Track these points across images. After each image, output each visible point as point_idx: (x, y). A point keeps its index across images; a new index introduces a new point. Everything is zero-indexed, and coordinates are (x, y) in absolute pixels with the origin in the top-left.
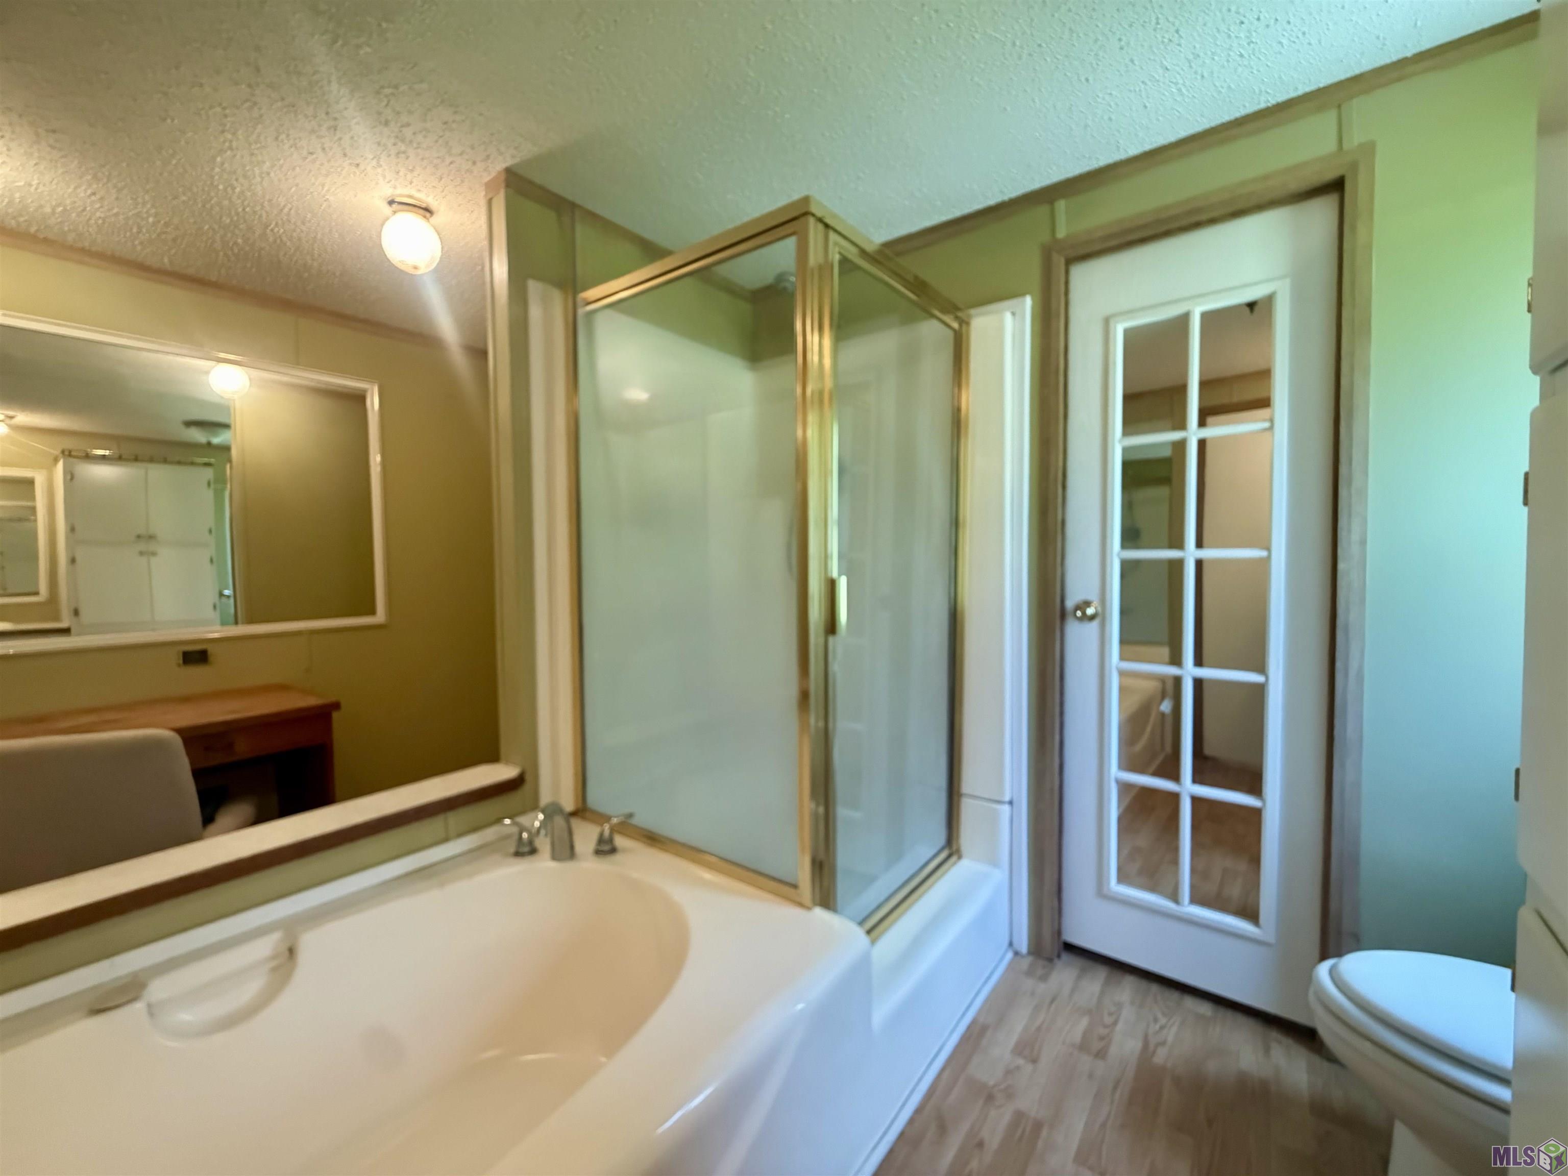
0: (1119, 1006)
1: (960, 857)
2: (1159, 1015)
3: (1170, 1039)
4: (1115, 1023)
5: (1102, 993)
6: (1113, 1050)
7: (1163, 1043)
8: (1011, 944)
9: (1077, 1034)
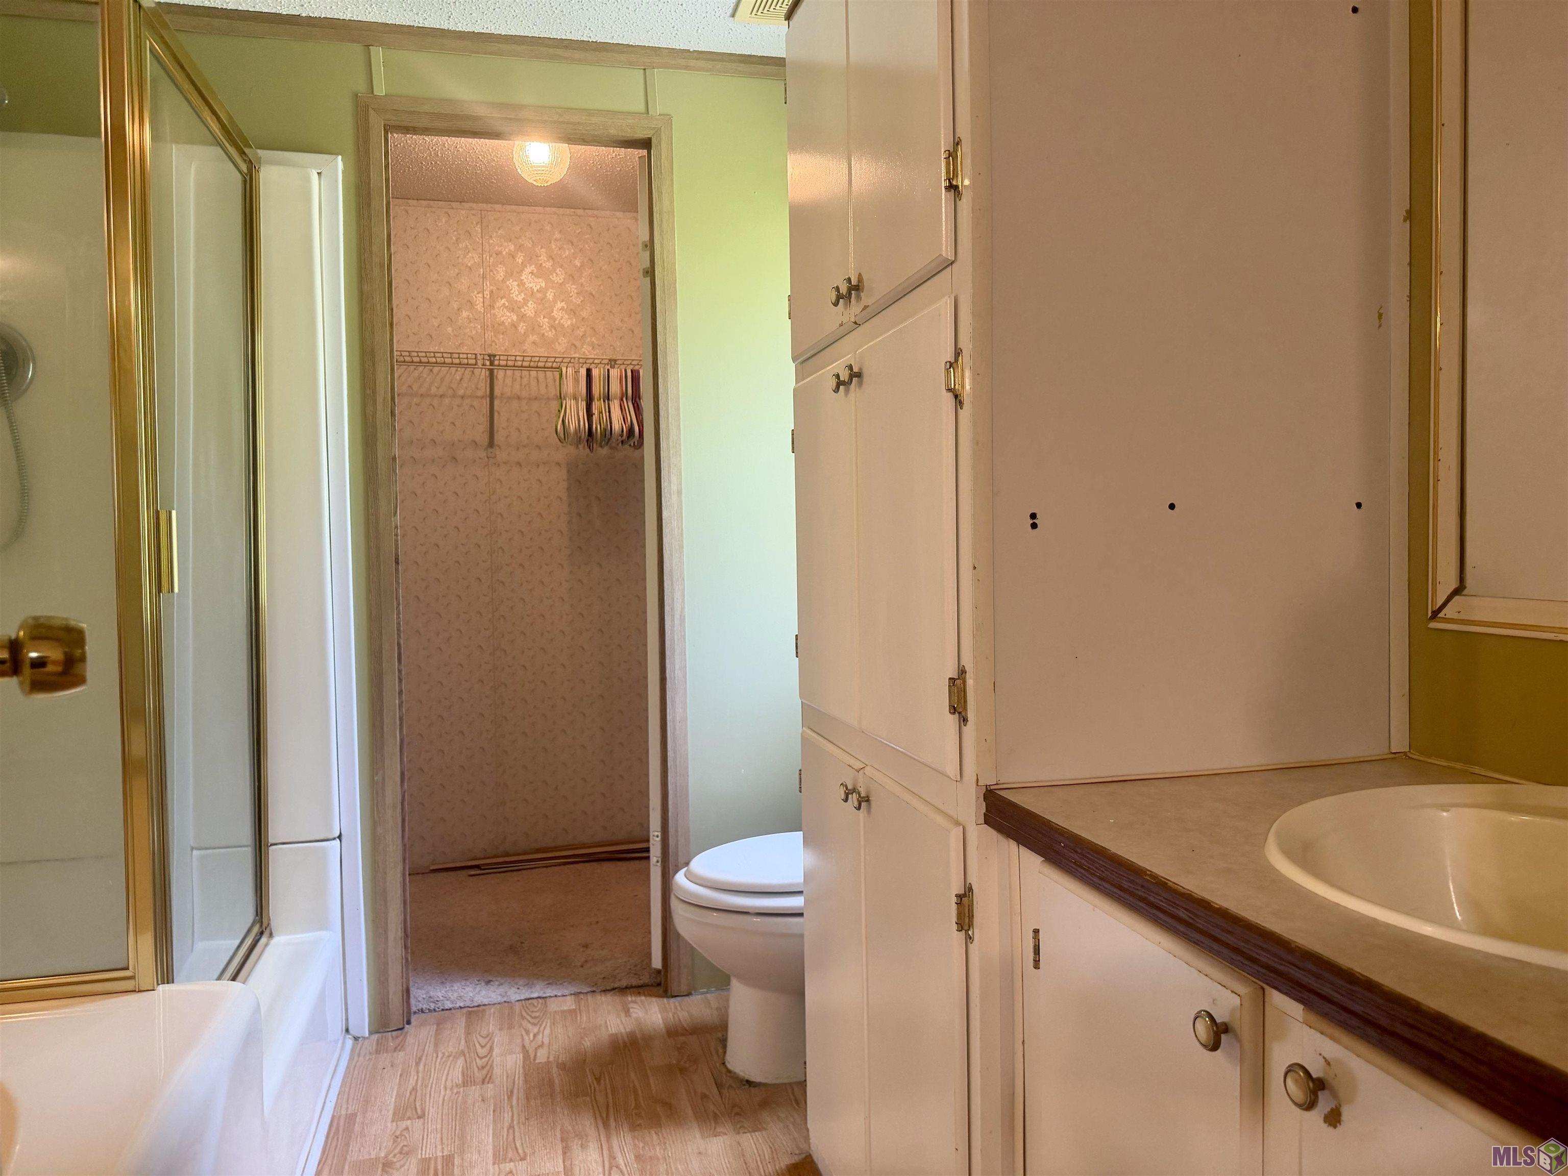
0: (489, 1036)
1: (271, 935)
2: (530, 1026)
3: (546, 1041)
4: (491, 1049)
5: (468, 1033)
6: (497, 1071)
7: (542, 1045)
8: (347, 1030)
9: (457, 1075)
